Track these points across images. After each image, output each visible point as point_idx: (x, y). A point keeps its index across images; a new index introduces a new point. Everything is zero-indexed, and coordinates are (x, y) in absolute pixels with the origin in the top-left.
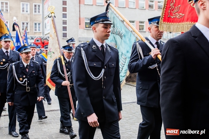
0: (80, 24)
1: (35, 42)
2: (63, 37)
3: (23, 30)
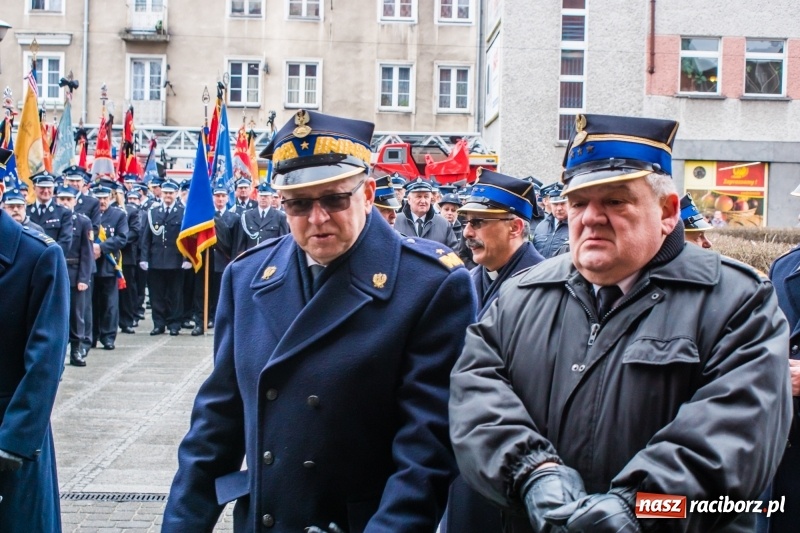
0: (652, 72)
1: (380, 159)
2: (560, 138)
3: (386, 100)
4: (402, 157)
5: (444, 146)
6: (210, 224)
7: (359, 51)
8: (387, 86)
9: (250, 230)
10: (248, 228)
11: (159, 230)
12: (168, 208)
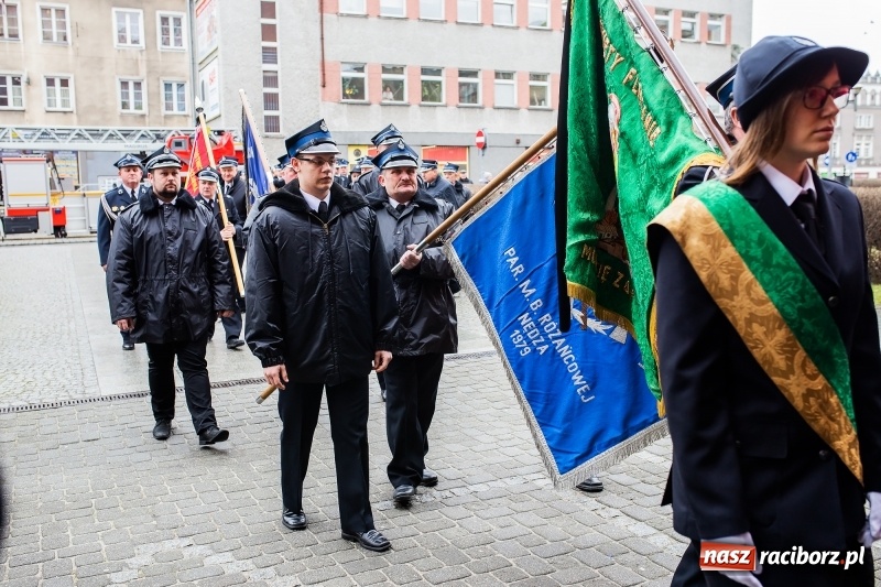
0: (324, 86)
2: (265, 131)
3: (125, 105)
7: (102, 69)
8: (125, 95)
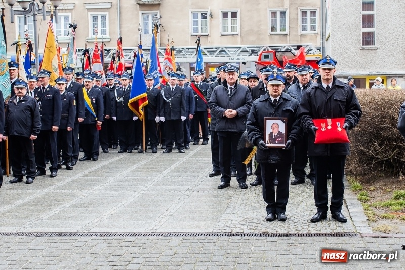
1: (260, 59)
2: (363, 45)
3: (273, 29)
4: (271, 58)
5: (294, 51)
6: (145, 95)
7: (258, 4)
8: (274, 22)
9: (166, 98)
10: (165, 96)
11: (120, 100)
12: (125, 88)
